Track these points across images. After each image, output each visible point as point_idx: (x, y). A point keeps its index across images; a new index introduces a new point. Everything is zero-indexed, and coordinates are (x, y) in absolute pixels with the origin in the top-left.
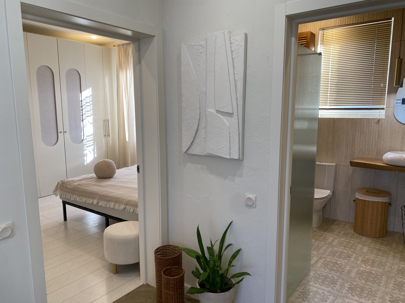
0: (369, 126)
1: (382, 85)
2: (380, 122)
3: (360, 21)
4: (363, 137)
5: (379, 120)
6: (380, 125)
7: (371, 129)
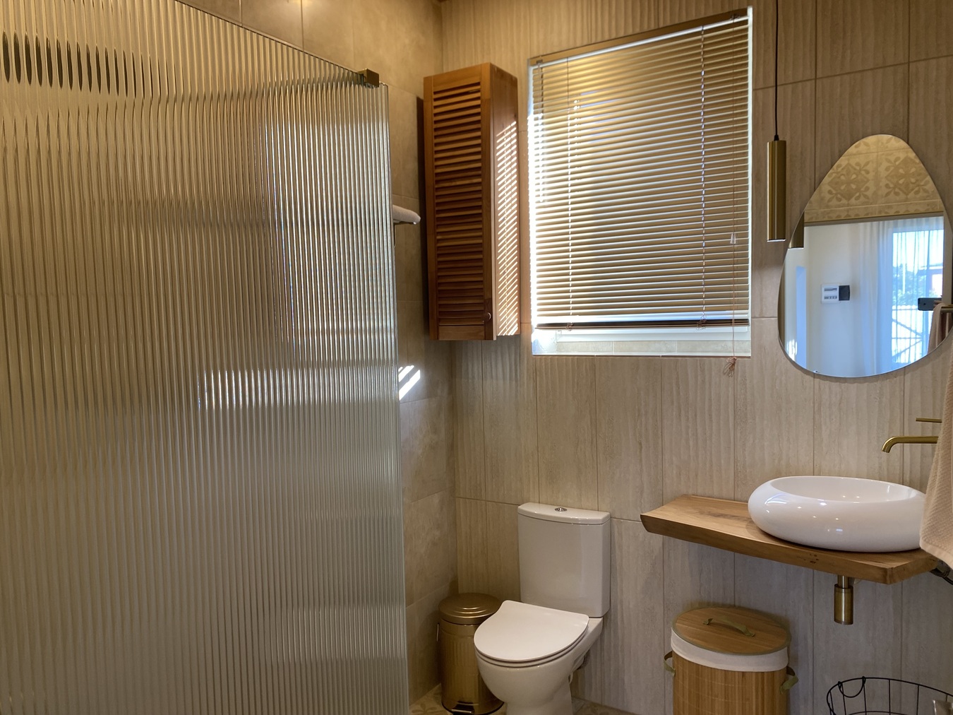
0: (703, 381)
1: (733, 240)
2: (738, 367)
3: (649, 26)
4: (688, 420)
5: (734, 362)
6: (739, 379)
7: (710, 393)
